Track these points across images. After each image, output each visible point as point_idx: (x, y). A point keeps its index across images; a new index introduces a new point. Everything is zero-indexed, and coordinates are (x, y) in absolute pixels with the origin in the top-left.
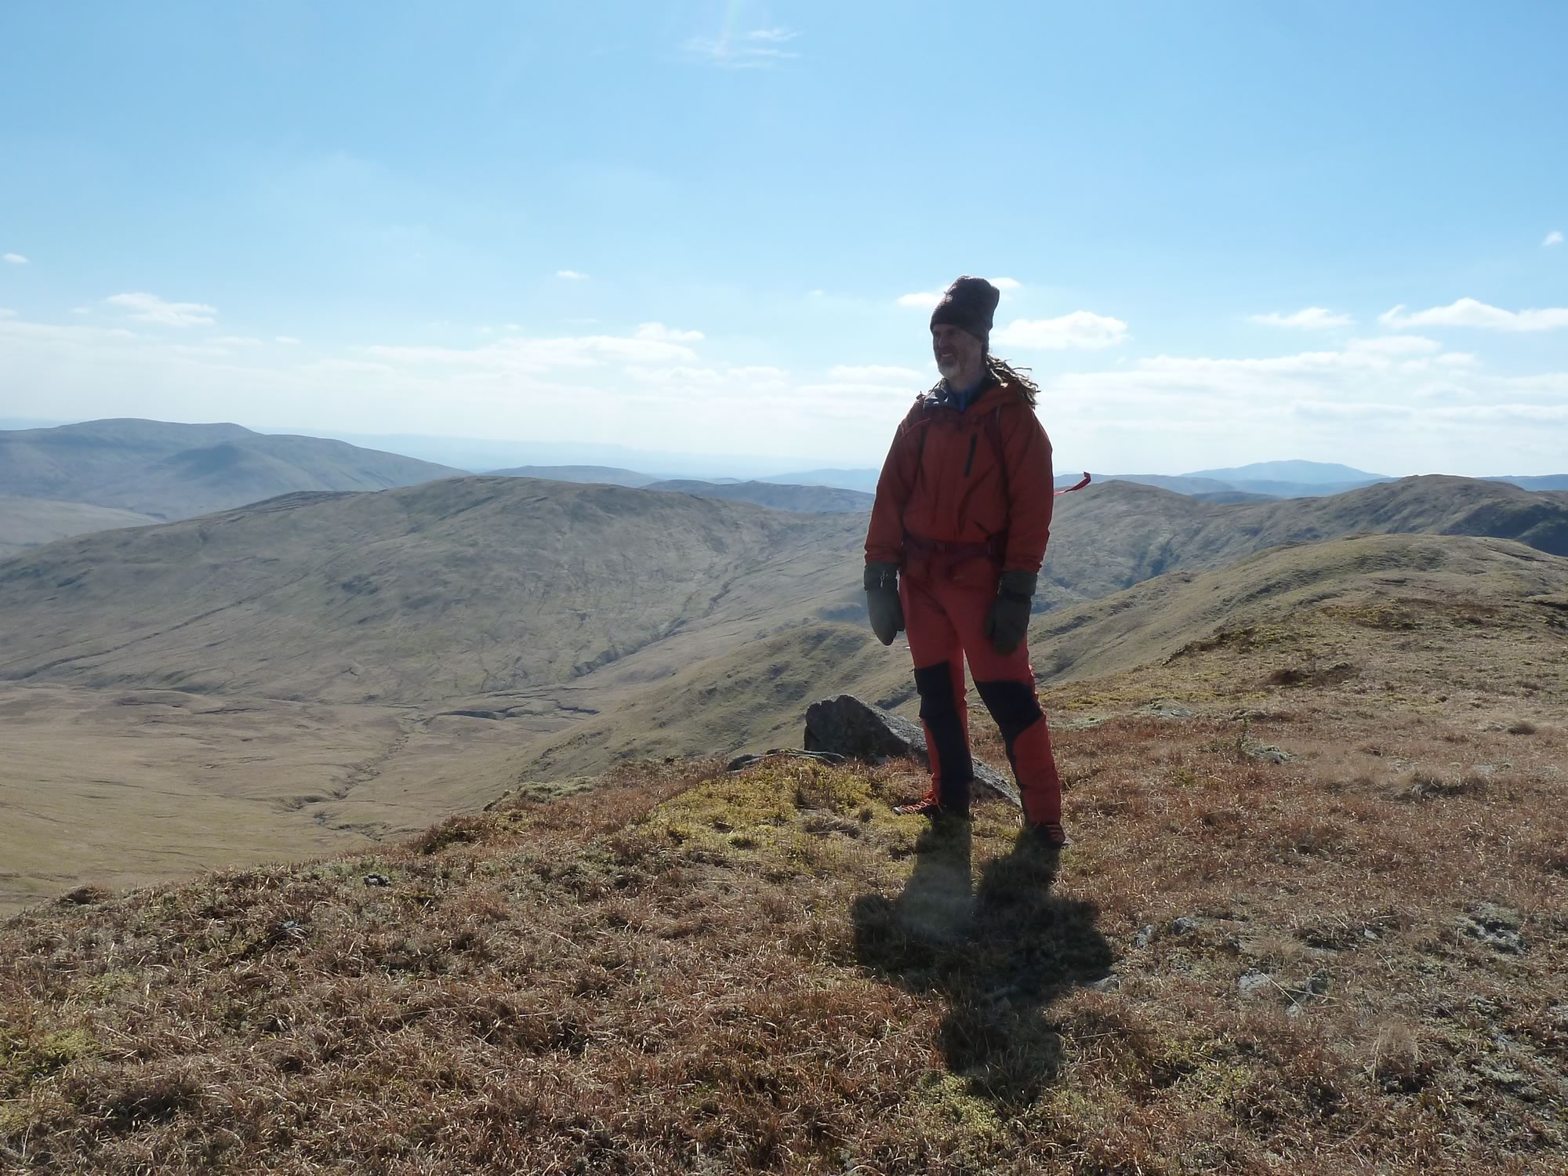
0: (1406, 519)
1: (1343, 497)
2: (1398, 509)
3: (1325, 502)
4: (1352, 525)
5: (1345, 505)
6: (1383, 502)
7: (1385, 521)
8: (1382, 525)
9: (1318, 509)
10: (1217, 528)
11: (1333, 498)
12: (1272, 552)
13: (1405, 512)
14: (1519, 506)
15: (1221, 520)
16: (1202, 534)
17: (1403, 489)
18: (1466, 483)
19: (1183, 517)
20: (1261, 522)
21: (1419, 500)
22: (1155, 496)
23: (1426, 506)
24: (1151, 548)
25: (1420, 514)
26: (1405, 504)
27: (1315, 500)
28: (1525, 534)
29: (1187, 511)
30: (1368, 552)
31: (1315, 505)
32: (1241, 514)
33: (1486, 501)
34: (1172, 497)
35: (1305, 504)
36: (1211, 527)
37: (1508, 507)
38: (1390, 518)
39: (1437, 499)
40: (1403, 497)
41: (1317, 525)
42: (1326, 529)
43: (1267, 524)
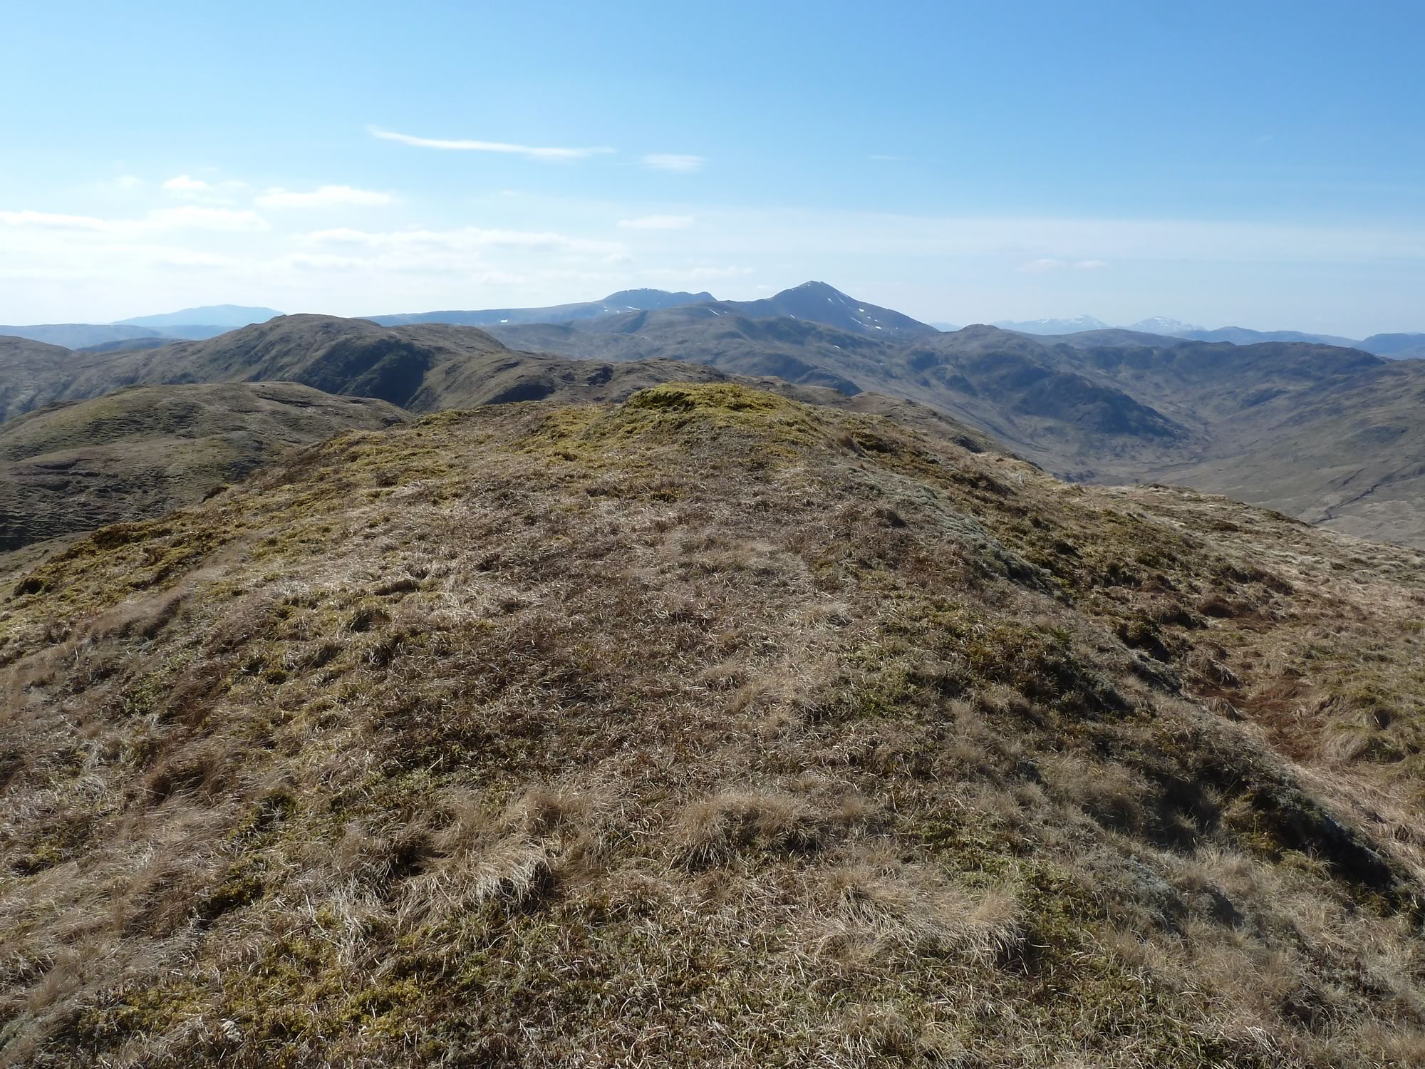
0: (274, 358)
1: (216, 341)
2: (267, 349)
3: (199, 346)
4: (227, 368)
5: (218, 348)
6: (253, 344)
7: (256, 362)
8: (254, 366)
9: (193, 353)
10: (88, 380)
11: (208, 341)
13: (273, 352)
14: (369, 341)
15: (93, 371)
16: (73, 387)
17: (271, 329)
18: (328, 321)
19: (50, 370)
20: (137, 370)
21: (285, 339)
22: (16, 348)
23: (292, 345)
24: (10, 408)
25: (286, 353)
26: (272, 344)
27: (192, 344)
28: (375, 367)
29: (56, 363)
31: (190, 350)
32: (114, 363)
33: (342, 338)
34: (37, 347)
35: (181, 348)
36: (82, 379)
37: (359, 342)
38: (260, 358)
39: (301, 338)
40: (271, 337)
41: (191, 370)
42: (201, 374)
43: (143, 372)
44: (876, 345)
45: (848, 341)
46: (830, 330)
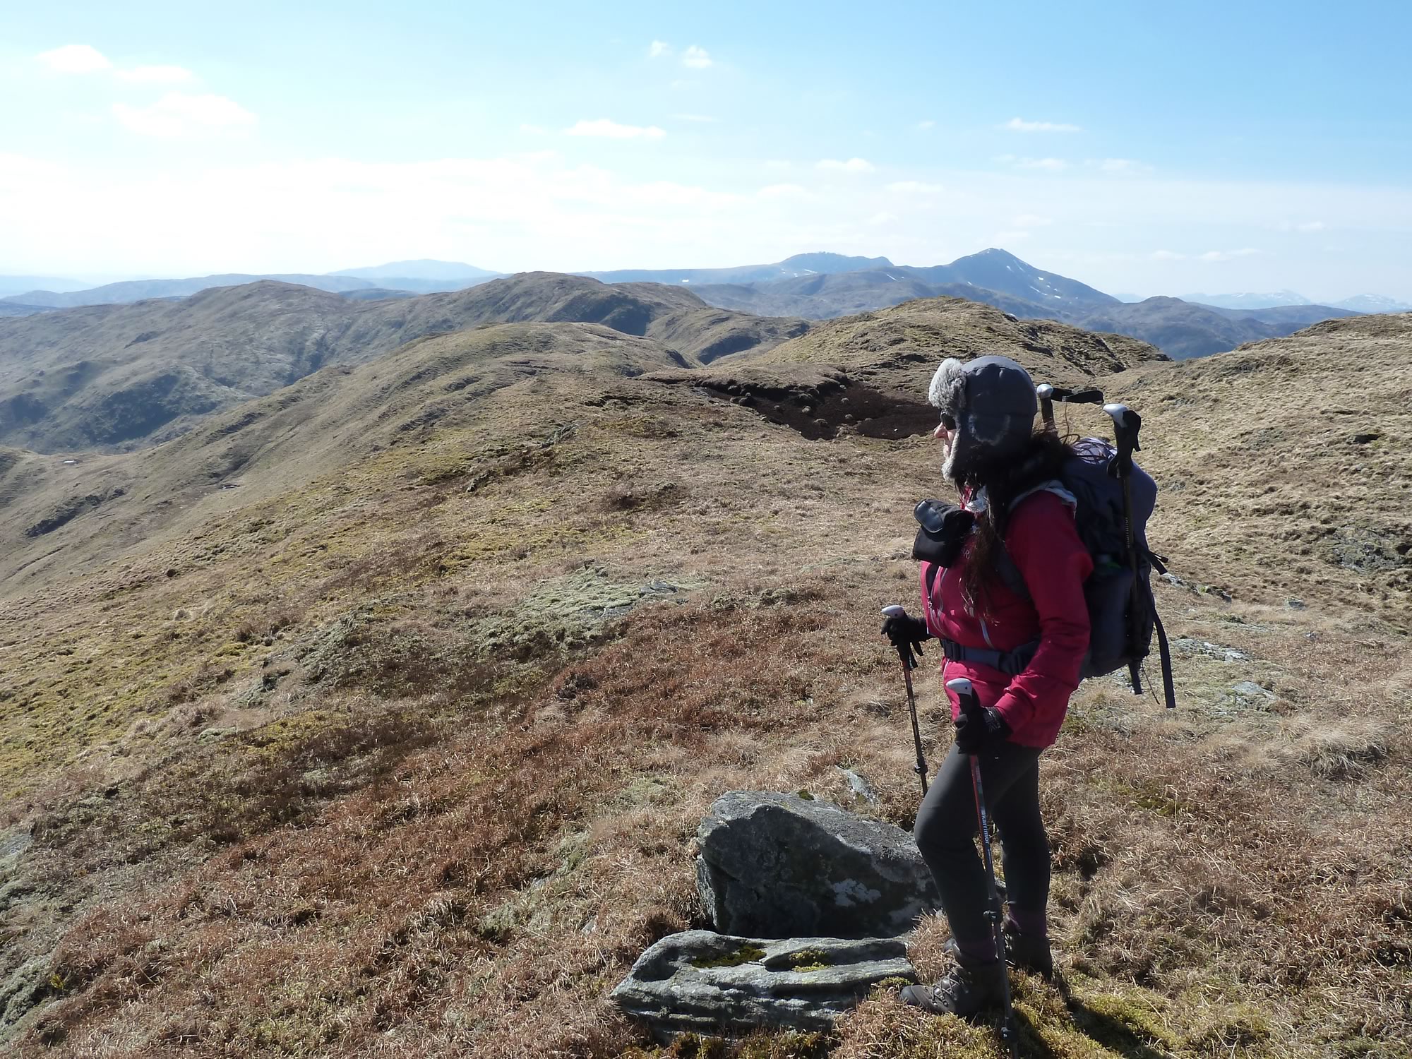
0: (519, 309)
1: (469, 292)
2: (513, 301)
3: (455, 297)
4: (479, 316)
5: (471, 299)
6: (501, 295)
7: (504, 311)
8: (502, 315)
9: (450, 303)
10: (366, 322)
11: (461, 293)
12: (419, 342)
13: (519, 304)
14: (600, 296)
15: (368, 315)
16: (353, 328)
17: (515, 283)
18: (562, 278)
19: (334, 313)
20: (404, 316)
21: (527, 293)
22: (305, 294)
23: (534, 298)
24: (308, 344)
25: (530, 305)
26: (518, 297)
27: (447, 294)
28: (606, 318)
29: (336, 308)
30: (497, 339)
31: (447, 300)
32: (385, 309)
33: (577, 293)
34: (322, 295)
35: (438, 298)
36: (360, 322)
37: (593, 297)
38: (508, 308)
39: (541, 292)
40: (516, 290)
41: (450, 316)
42: (458, 320)
43: (409, 317)
44: (1053, 314)
45: (1024, 309)
46: (1007, 298)
